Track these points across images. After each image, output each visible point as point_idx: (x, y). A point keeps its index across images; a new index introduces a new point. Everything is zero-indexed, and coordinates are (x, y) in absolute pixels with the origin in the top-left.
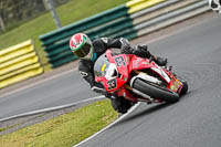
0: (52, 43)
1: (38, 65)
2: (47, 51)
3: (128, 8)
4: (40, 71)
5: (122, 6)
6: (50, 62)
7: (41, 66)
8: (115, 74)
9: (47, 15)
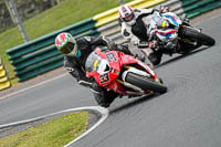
0: (20, 57)
1: (5, 79)
2: (15, 65)
3: (95, 21)
4: (8, 84)
5: (89, 19)
6: (18, 76)
7: (8, 80)
8: (107, 68)
9: (14, 29)
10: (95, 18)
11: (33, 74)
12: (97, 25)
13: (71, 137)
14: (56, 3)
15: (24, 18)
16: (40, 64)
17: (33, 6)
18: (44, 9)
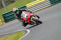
0: (5, 16)
1: (1, 22)
2: (4, 18)
6: (5, 21)
10: (26, 5)
11: (9, 21)
12: (27, 7)
13: (19, 38)
14: (15, 1)
15: (7, 5)
16: (11, 18)
17: (9, 2)
18: (12, 3)
